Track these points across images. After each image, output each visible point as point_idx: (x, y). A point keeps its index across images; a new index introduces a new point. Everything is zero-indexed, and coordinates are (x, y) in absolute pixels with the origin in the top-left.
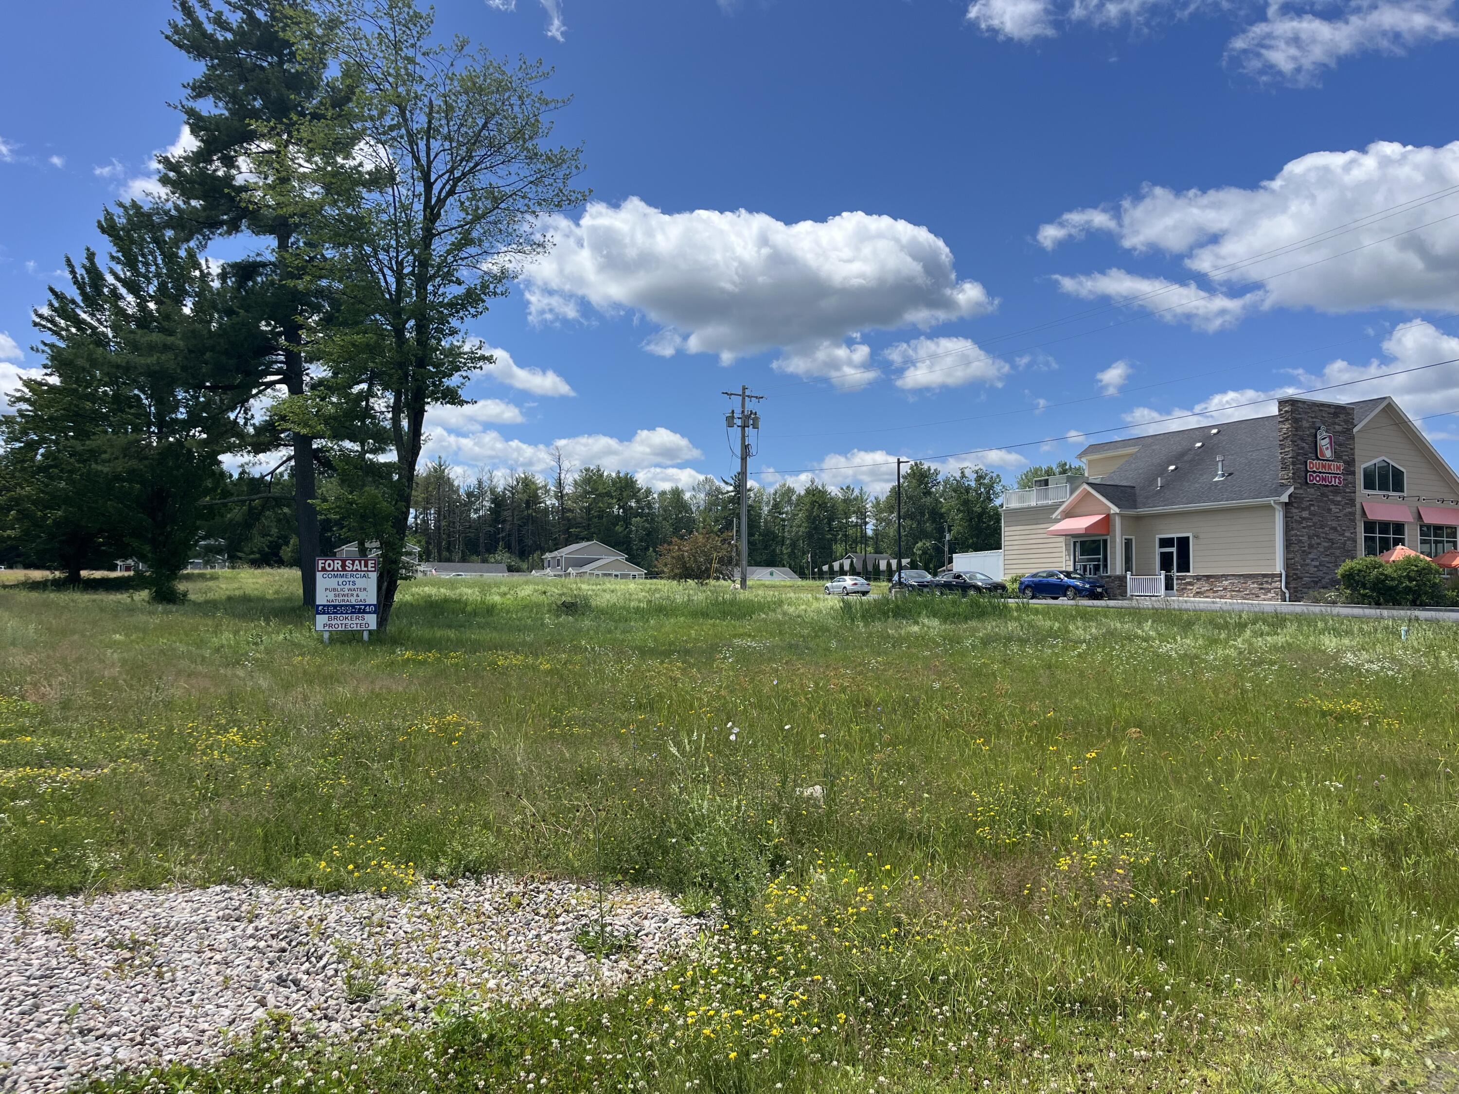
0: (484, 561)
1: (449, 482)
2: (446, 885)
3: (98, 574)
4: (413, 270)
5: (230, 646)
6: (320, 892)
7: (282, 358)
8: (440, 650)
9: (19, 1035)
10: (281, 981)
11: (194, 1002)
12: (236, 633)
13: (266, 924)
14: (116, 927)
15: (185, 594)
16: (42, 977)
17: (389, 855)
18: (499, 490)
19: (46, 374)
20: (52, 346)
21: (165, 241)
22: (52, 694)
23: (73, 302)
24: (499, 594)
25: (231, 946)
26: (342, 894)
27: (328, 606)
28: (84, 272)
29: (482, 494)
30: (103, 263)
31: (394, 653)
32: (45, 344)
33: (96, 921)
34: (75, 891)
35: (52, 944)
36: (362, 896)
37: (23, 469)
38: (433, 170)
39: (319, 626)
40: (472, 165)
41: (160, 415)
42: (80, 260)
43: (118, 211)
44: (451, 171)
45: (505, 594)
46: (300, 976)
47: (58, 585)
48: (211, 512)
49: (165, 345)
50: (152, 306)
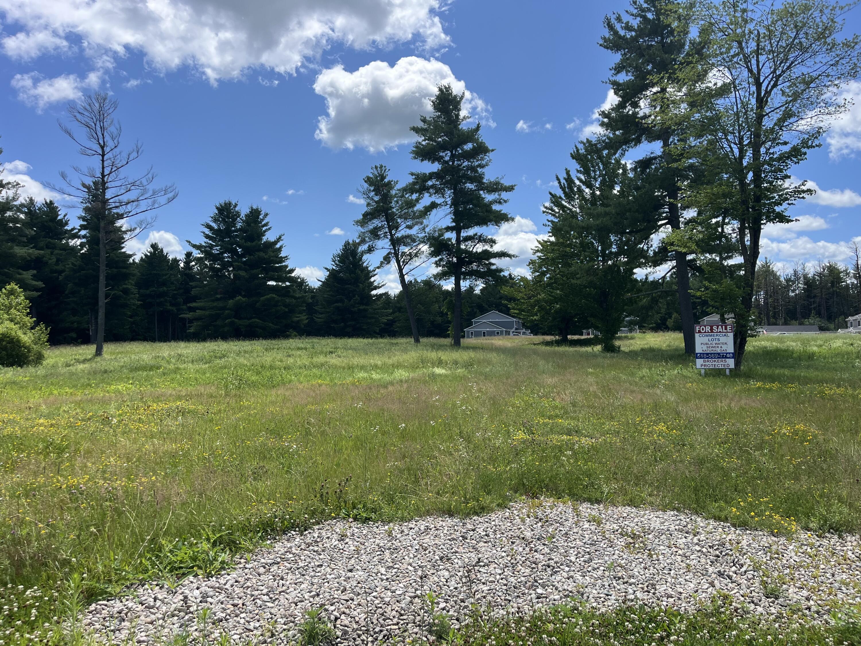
0: (801, 324)
1: (773, 274)
2: (817, 535)
3: (576, 337)
4: (751, 141)
5: (648, 377)
6: (734, 526)
7: (667, 210)
8: (780, 382)
9: (585, 572)
10: (720, 574)
11: (672, 574)
12: (650, 369)
13: (705, 538)
14: (623, 525)
15: (619, 347)
16: (591, 544)
17: (775, 510)
18: (810, 275)
19: (550, 236)
20: (552, 222)
21: (603, 156)
22: (568, 399)
23: (560, 198)
24: (816, 346)
25: (686, 547)
26: (747, 529)
27: (703, 354)
28: (564, 181)
29: (798, 279)
30: (574, 175)
31: (749, 383)
32: (549, 221)
33: (611, 519)
34: (598, 502)
35: (593, 528)
36: (761, 533)
37: (540, 286)
38: (762, 74)
39: (698, 366)
40: (788, 64)
41: (603, 251)
42: (563, 176)
43: (581, 146)
44: (774, 72)
45: (821, 346)
46: (731, 574)
47: (558, 343)
48: (631, 301)
49: (605, 212)
50: (598, 193)
